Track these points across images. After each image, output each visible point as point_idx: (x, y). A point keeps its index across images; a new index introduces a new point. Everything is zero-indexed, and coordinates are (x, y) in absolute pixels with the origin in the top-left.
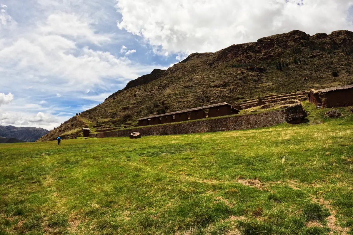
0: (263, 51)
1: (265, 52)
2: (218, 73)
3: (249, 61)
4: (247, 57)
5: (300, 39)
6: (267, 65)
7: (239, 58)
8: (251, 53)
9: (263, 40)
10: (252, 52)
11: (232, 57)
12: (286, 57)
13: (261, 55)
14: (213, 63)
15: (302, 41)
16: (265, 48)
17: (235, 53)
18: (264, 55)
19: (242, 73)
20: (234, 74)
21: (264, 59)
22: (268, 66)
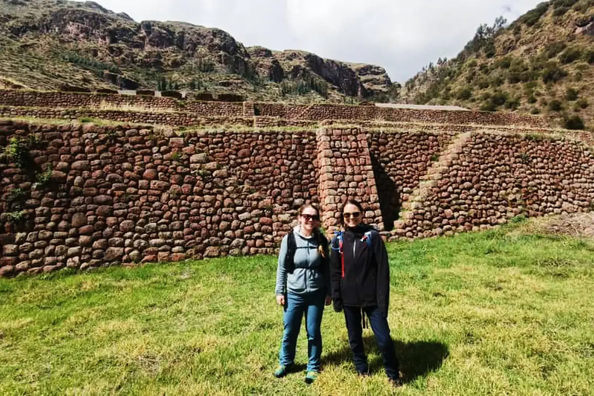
0: (148, 48)
1: (150, 53)
2: (28, 67)
3: (112, 57)
4: (111, 50)
5: (220, 48)
6: (146, 77)
7: (91, 45)
8: (122, 45)
9: (153, 26)
10: (126, 41)
11: (77, 35)
12: (183, 73)
13: (141, 55)
14: (25, 32)
15: (222, 53)
16: (153, 43)
17: (86, 28)
18: (146, 57)
19: (86, 80)
20: (66, 78)
21: (145, 65)
22: (146, 80)
